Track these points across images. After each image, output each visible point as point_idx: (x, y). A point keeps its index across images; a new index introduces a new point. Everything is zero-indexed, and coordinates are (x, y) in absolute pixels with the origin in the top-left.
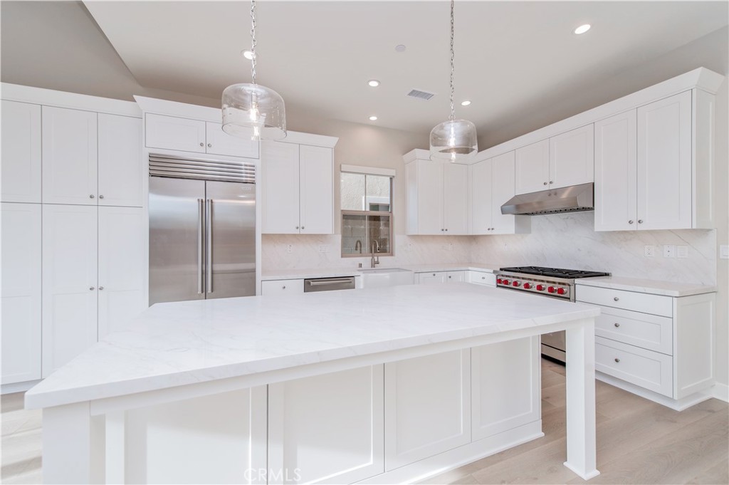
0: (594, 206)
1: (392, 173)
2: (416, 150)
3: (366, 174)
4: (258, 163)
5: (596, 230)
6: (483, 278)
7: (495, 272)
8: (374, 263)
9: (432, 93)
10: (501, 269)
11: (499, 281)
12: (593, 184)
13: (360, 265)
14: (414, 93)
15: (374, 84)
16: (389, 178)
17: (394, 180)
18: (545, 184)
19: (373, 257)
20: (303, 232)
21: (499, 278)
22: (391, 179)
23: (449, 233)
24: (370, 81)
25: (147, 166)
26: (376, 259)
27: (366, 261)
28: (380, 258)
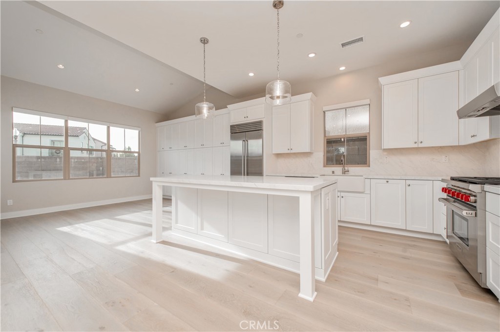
1: (368, 101)
2: (379, 78)
3: (346, 109)
8: (344, 172)
13: (333, 172)
15: (312, 55)
16: (368, 106)
19: (344, 167)
20: (291, 152)
24: (309, 54)
25: (230, 130)
26: (346, 168)
27: (338, 169)
28: (349, 168)
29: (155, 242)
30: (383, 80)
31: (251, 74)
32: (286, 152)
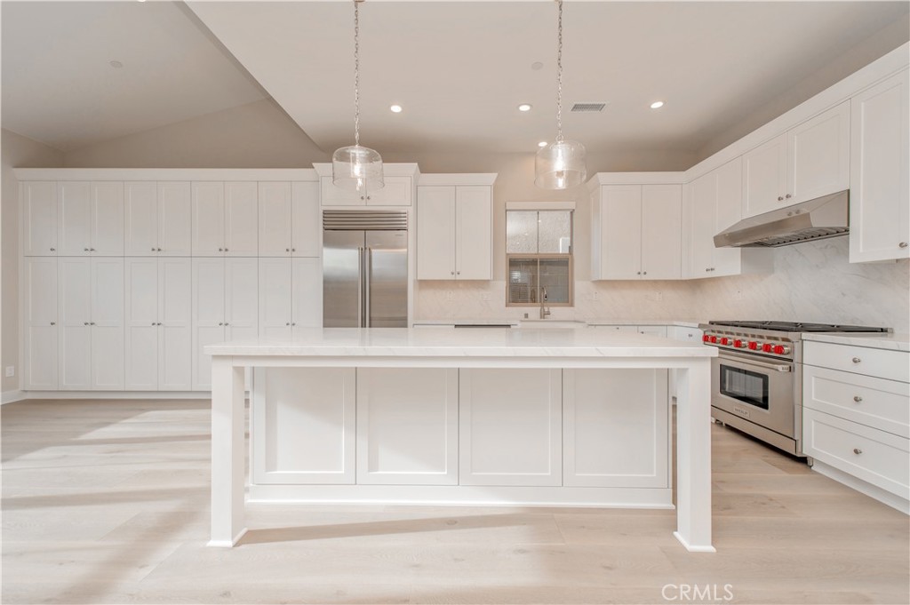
0: (849, 225)
1: (572, 205)
2: (598, 174)
3: (538, 211)
4: (411, 210)
5: (851, 262)
6: (690, 336)
7: (701, 326)
8: (544, 315)
9: (603, 103)
10: (712, 323)
11: (706, 339)
12: (849, 191)
13: (526, 316)
14: (576, 107)
15: (525, 108)
16: (569, 213)
17: (574, 214)
18: (779, 199)
19: (542, 306)
20: (458, 278)
21: (707, 334)
22: (572, 213)
23: (648, 277)
24: (520, 105)
25: (321, 222)
26: (546, 309)
27: (533, 311)
28: (551, 308)
29: (229, 543)
30: (602, 177)
31: (396, 109)
32: (450, 278)
